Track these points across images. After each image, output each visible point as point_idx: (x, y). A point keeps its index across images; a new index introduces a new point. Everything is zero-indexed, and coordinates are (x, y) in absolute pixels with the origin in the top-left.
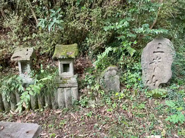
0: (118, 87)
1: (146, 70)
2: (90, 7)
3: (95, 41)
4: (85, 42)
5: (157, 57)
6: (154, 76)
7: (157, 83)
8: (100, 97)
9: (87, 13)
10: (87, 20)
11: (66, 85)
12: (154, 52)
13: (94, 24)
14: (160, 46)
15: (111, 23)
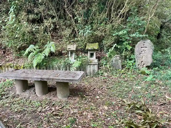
0: (121, 67)
1: (137, 58)
2: (106, 24)
3: (108, 42)
4: (102, 43)
5: (143, 50)
6: (142, 61)
7: (145, 66)
8: (110, 71)
9: (104, 27)
10: (104, 31)
11: (92, 63)
12: (141, 47)
13: (108, 32)
14: (145, 44)
15: (117, 32)
